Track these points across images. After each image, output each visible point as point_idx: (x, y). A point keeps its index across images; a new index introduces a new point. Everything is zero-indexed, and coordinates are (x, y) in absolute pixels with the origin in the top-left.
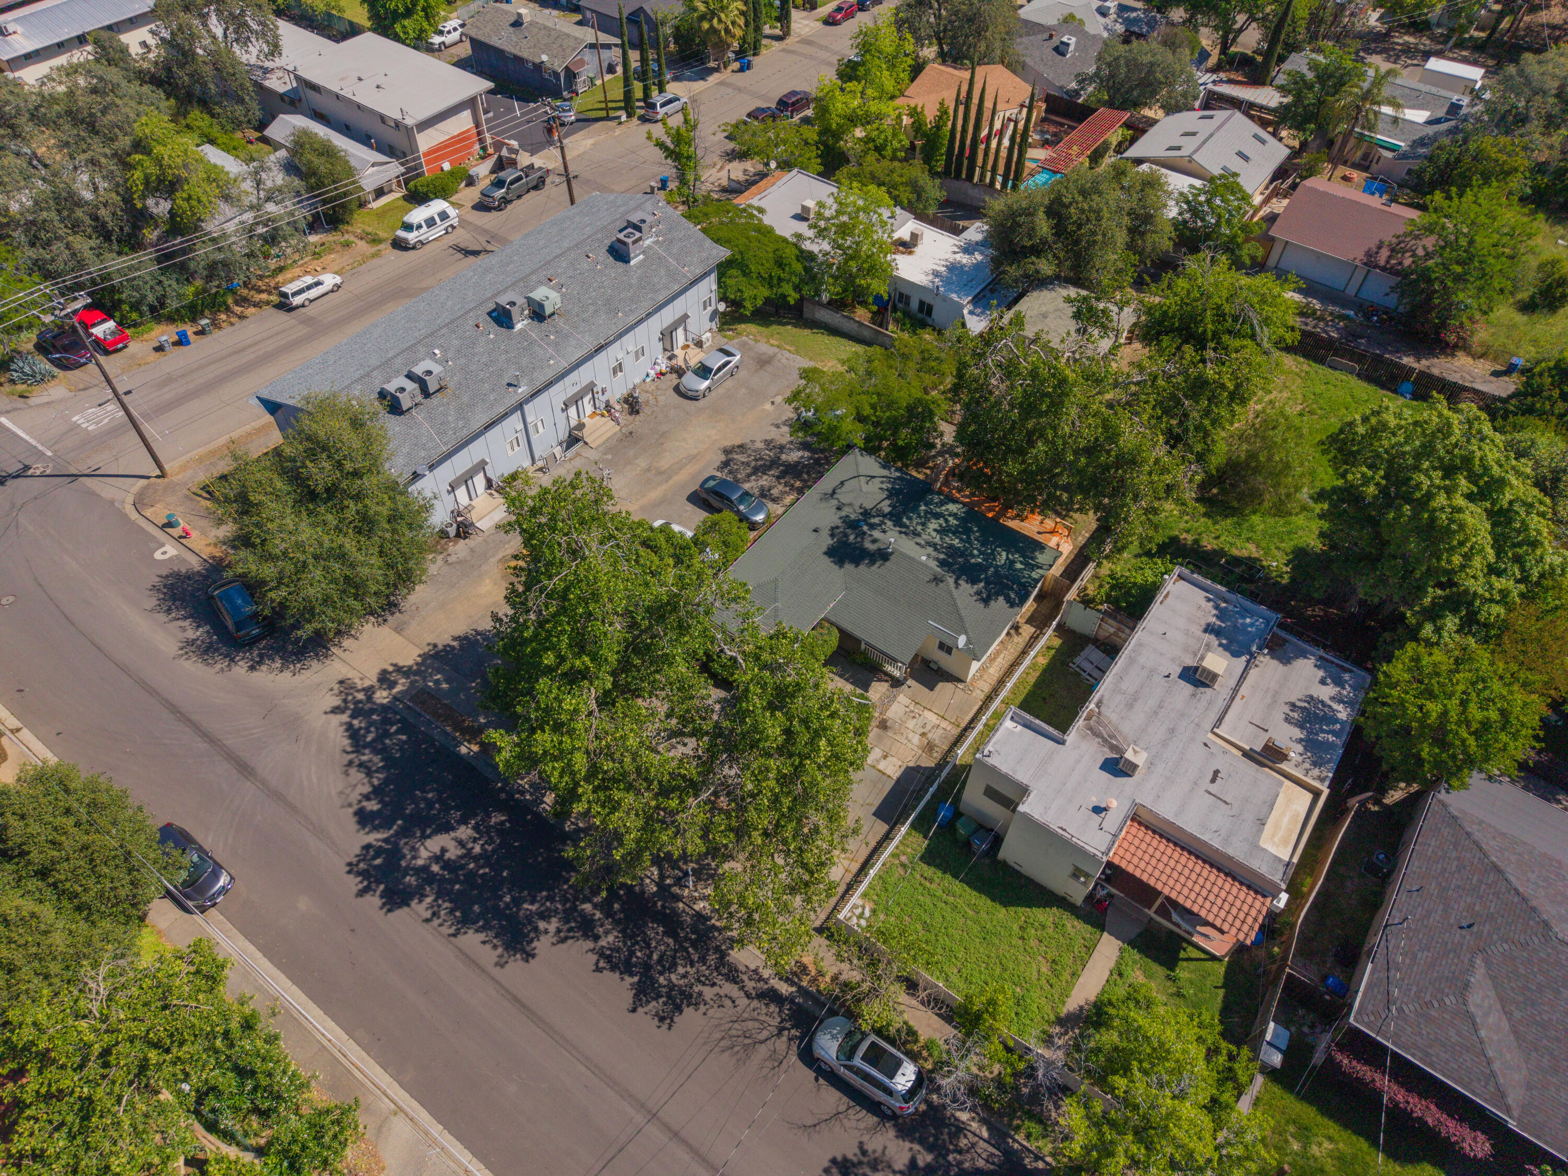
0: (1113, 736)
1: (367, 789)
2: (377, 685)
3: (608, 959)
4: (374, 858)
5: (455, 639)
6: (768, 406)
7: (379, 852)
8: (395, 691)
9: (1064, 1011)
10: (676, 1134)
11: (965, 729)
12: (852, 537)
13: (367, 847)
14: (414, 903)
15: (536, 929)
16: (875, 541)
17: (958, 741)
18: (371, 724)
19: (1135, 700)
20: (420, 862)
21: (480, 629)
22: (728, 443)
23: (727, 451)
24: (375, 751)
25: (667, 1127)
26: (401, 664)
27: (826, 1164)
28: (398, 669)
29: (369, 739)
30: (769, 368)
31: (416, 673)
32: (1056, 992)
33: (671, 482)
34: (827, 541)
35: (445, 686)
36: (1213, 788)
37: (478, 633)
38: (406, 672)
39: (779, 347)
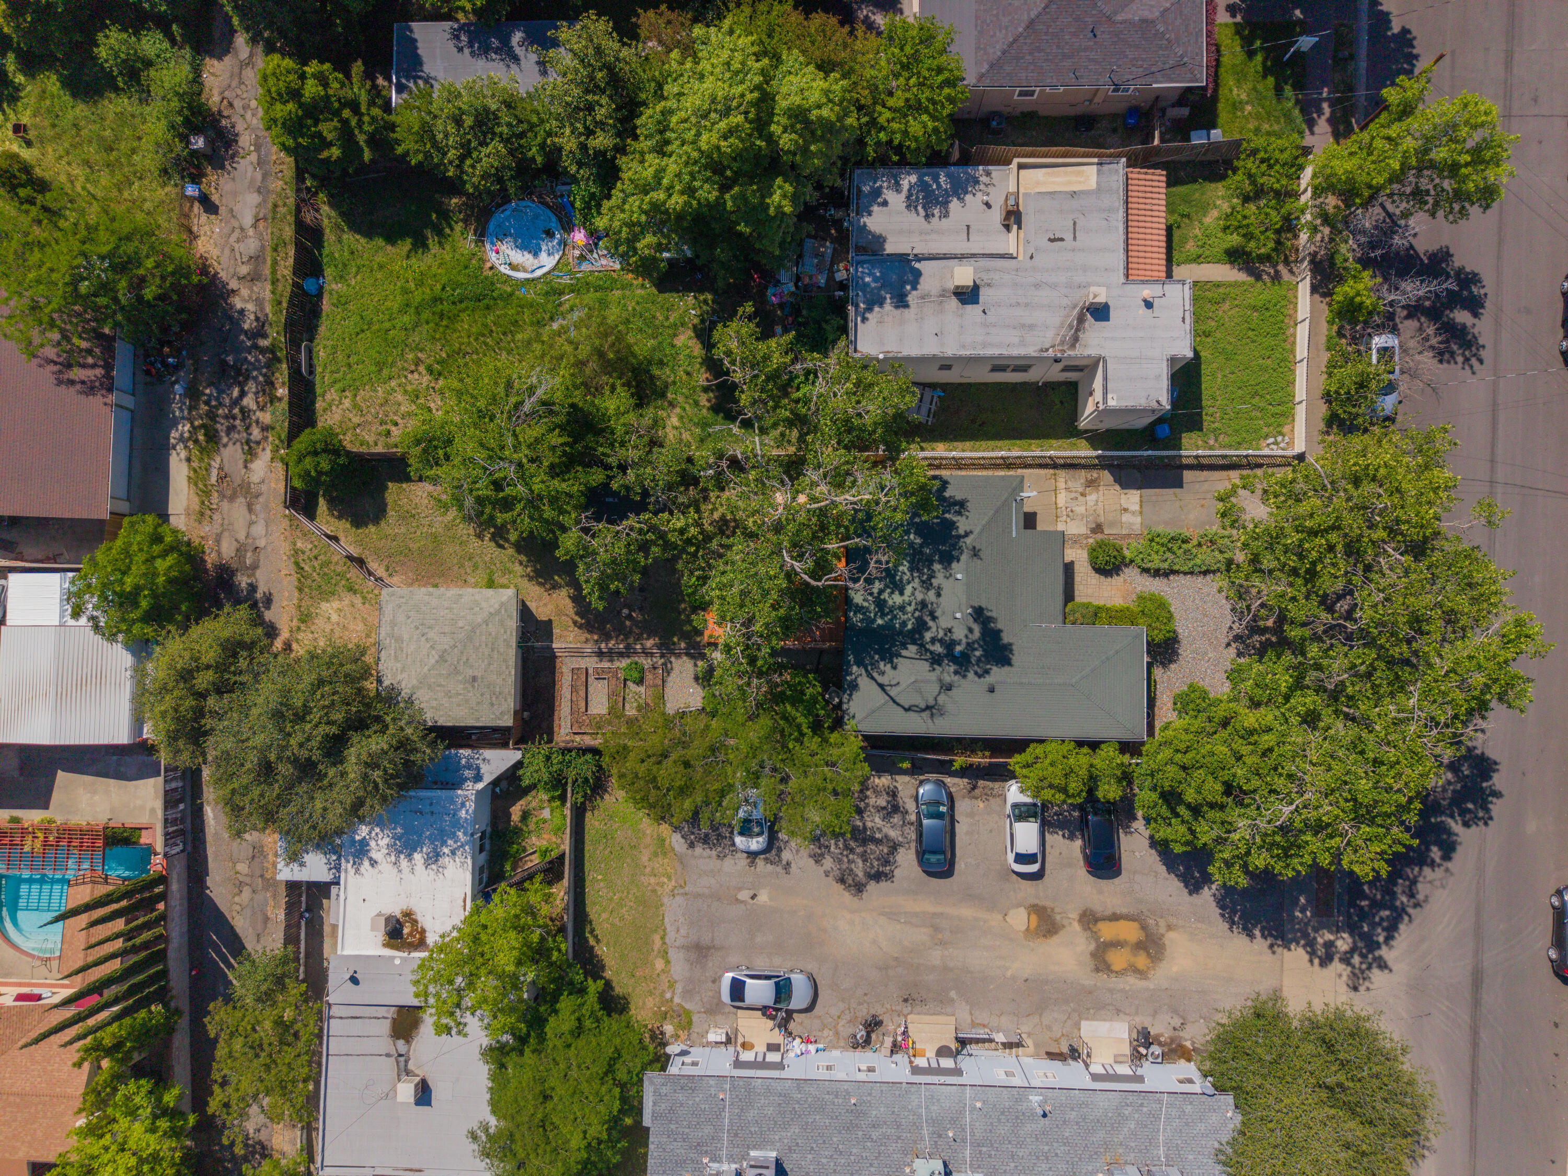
0: (1070, 326)
1: (1427, 870)
2: (1336, 959)
4: (1470, 811)
5: (1251, 936)
6: (763, 897)
7: (1463, 812)
8: (1332, 937)
9: (1251, 280)
10: (1492, 461)
11: (1055, 466)
12: (978, 653)
13: (1466, 824)
14: (1478, 752)
16: (971, 630)
17: (1071, 465)
18: (1373, 925)
19: (1023, 326)
20: (1450, 775)
21: (1227, 926)
22: (847, 897)
23: (859, 888)
24: (1393, 895)
25: (1492, 470)
26: (1307, 957)
27: (1445, 365)
28: (1312, 954)
29: (1387, 913)
30: (706, 939)
31: (1305, 935)
32: (1237, 291)
33: (939, 909)
35: (1302, 900)
36: (1068, 236)
37: (1232, 923)
38: (1310, 946)
39: (664, 954)
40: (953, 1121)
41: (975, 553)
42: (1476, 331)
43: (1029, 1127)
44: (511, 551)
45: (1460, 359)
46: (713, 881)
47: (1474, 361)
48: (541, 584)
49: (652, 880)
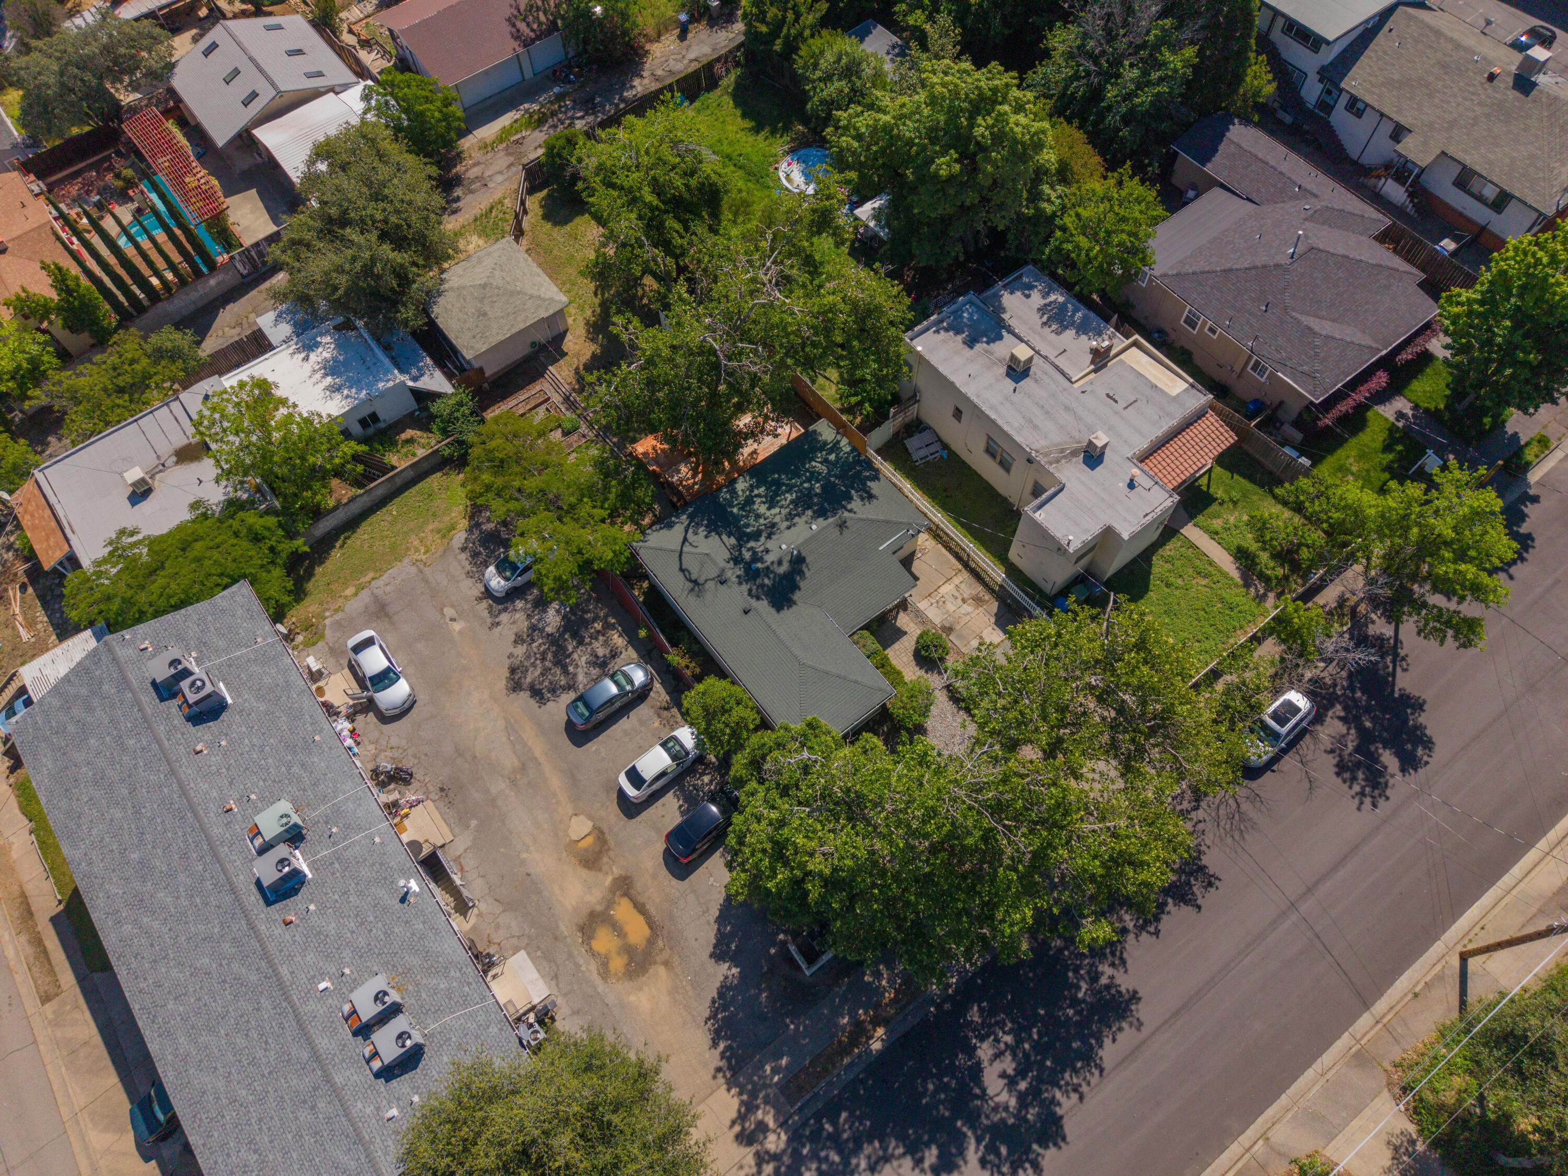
0: (1062, 451)
1: (908, 1162)
2: (756, 1147)
3: (1147, 922)
4: (998, 1154)
5: (715, 1044)
6: (457, 627)
7: (992, 1149)
8: (771, 1124)
9: (1239, 581)
10: (1309, 889)
11: (966, 565)
12: (766, 581)
13: (983, 1163)
14: (1059, 1111)
15: (1108, 987)
16: (780, 563)
17: (977, 575)
18: (814, 1156)
19: (1031, 422)
20: (1013, 1102)
21: (707, 1013)
22: (502, 684)
23: (515, 686)
24: (858, 1149)
25: (1303, 896)
26: (734, 1115)
27: (1339, 781)
28: (741, 1118)
29: (837, 1159)
30: (391, 609)
31: (753, 1095)
32: (1224, 581)
33: (542, 759)
34: (763, 606)
35: (784, 1061)
37: (713, 1016)
38: (748, 1108)
39: (361, 588)
40: (347, 827)
41: (842, 525)
42: (1391, 781)
43: (382, 893)
44: (597, 301)
45: (1356, 788)
46: (445, 583)
47: (1368, 800)
48: (588, 331)
49: (416, 543)
